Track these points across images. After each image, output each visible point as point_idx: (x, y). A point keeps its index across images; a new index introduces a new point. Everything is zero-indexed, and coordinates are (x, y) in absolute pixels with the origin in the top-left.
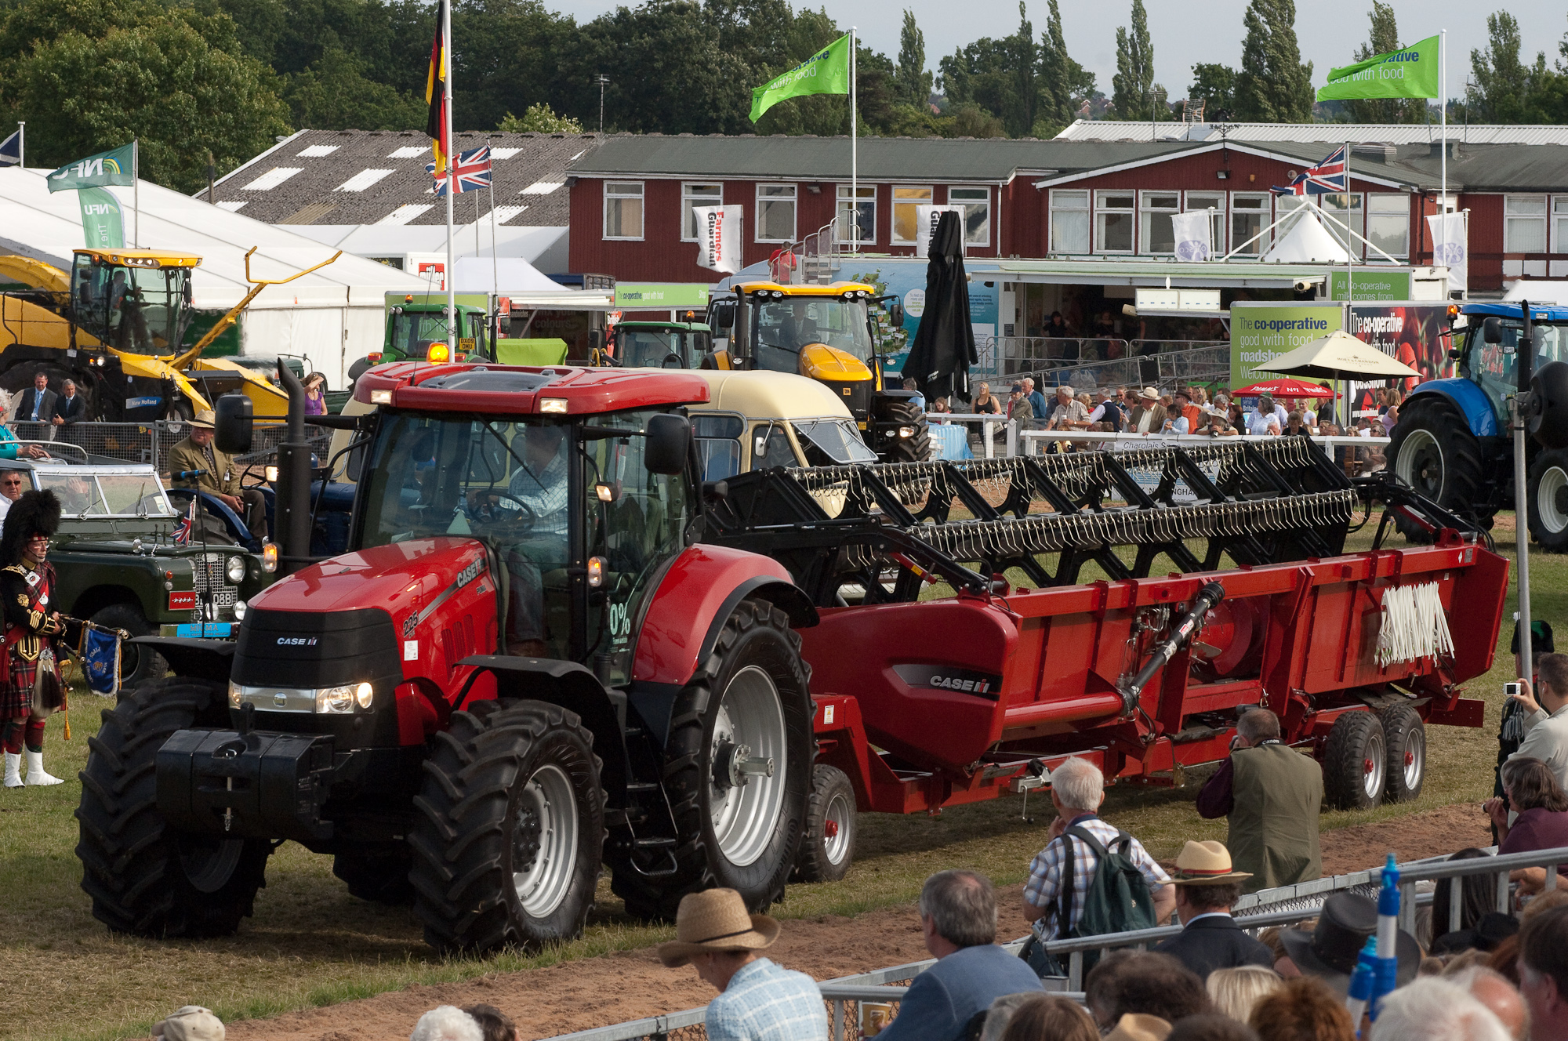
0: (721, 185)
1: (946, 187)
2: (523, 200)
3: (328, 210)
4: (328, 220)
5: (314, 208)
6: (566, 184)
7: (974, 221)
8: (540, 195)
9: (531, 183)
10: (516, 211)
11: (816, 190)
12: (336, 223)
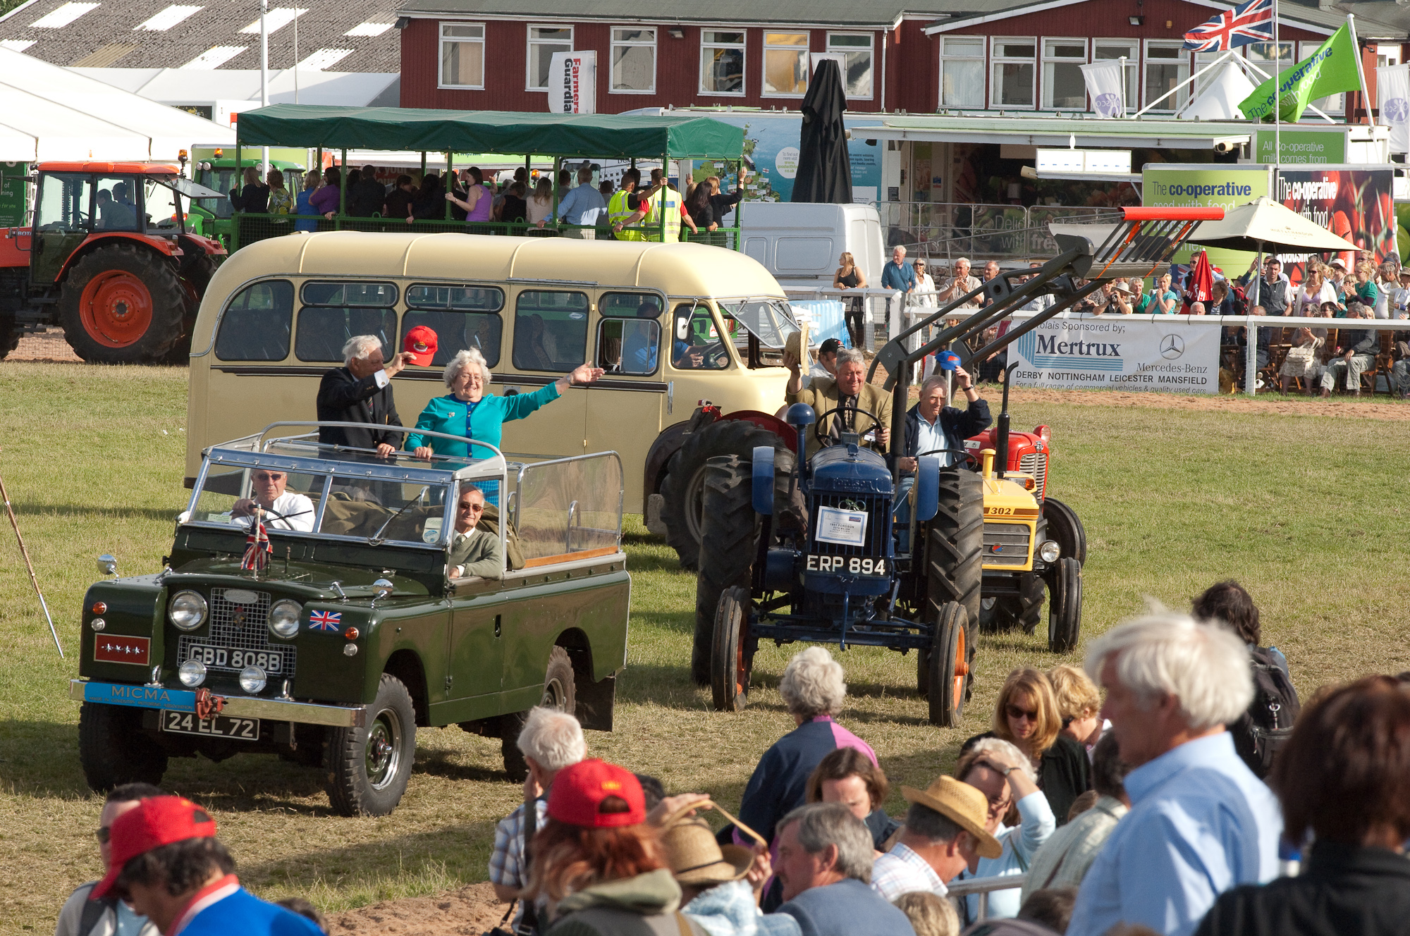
0: (572, 28)
1: (823, 32)
2: (348, 42)
3: (128, 50)
4: (127, 63)
5: (112, 49)
6: (397, 25)
7: (856, 72)
8: (368, 38)
9: (358, 23)
10: (339, 55)
11: (679, 35)
12: (137, 66)
